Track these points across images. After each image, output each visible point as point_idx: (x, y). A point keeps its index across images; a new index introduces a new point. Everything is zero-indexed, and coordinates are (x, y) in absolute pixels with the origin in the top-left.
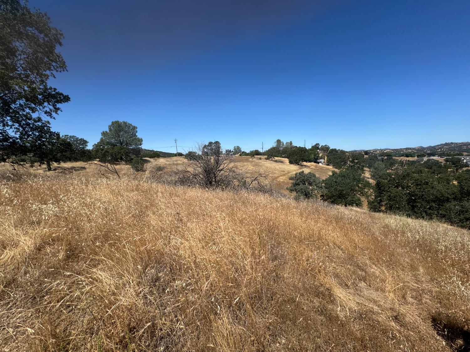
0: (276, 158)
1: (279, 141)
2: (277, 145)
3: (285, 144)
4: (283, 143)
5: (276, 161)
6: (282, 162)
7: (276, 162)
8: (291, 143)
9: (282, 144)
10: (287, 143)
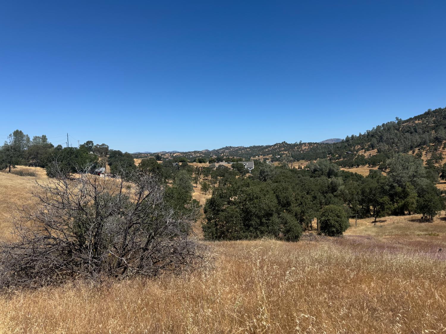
0: (19, 167)
1: (18, 134)
2: (15, 141)
3: (31, 140)
4: (28, 139)
5: (21, 173)
6: (32, 174)
7: (21, 175)
8: (44, 138)
9: (25, 138)
10: (36, 138)
